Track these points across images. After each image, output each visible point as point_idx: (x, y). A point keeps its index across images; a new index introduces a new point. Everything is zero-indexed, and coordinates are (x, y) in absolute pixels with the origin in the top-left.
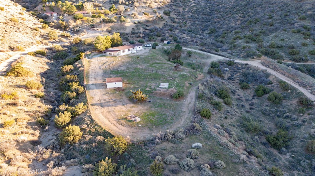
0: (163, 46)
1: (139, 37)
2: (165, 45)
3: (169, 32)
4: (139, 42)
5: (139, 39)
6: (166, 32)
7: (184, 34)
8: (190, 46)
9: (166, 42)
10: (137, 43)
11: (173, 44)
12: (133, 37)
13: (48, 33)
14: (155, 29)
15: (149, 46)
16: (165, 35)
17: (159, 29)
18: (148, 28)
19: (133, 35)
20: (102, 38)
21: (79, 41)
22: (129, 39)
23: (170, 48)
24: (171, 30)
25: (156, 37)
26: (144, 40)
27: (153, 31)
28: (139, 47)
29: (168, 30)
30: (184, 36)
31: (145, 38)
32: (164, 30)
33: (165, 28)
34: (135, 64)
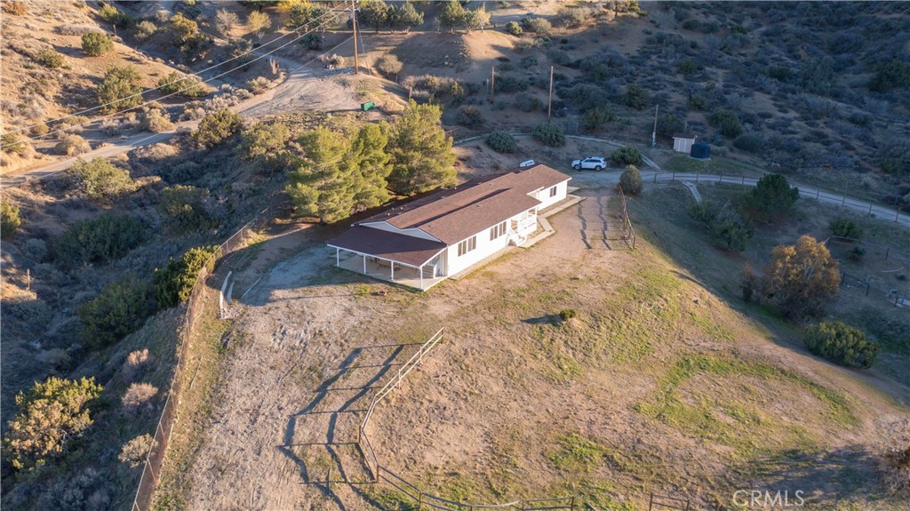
0: (666, 167)
1: (535, 107)
2: (677, 164)
3: (680, 78)
4: (537, 138)
5: (534, 120)
6: (666, 77)
7: (761, 90)
8: (823, 174)
9: (683, 145)
10: (524, 142)
11: (724, 155)
12: (502, 107)
13: (101, 75)
14: (610, 64)
15: (592, 165)
16: (665, 96)
17: (631, 63)
18: (573, 57)
19: (503, 97)
20: (337, 144)
21: (225, 134)
22: (485, 121)
23: (718, 184)
24: (685, 70)
25: (621, 114)
26: (562, 129)
27: (602, 76)
28: (548, 191)
29: (674, 69)
30: (762, 102)
31: (562, 115)
32: (655, 69)
33: (654, 57)
34: (550, 380)
